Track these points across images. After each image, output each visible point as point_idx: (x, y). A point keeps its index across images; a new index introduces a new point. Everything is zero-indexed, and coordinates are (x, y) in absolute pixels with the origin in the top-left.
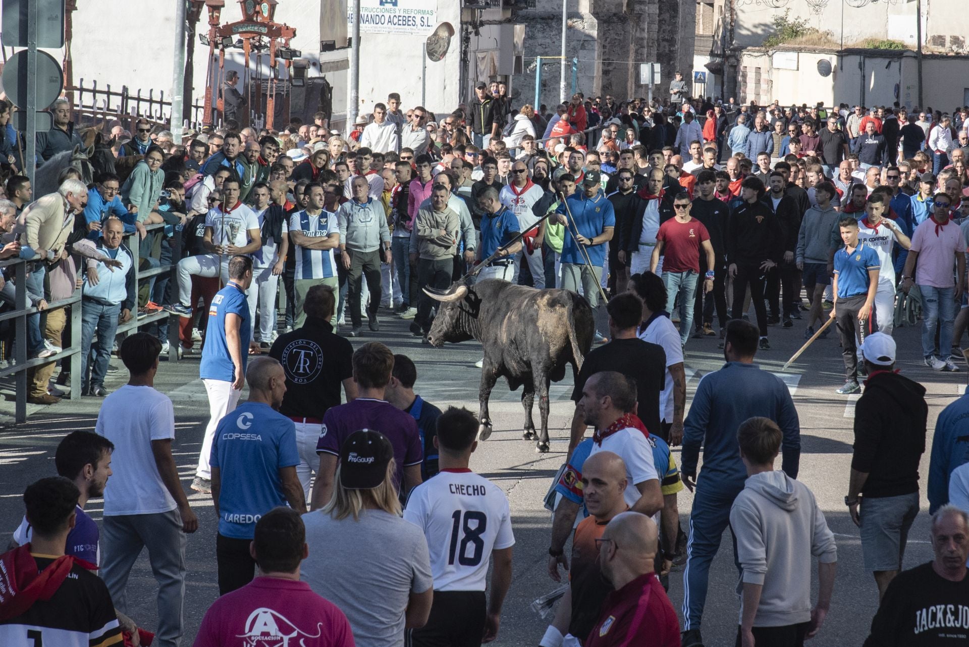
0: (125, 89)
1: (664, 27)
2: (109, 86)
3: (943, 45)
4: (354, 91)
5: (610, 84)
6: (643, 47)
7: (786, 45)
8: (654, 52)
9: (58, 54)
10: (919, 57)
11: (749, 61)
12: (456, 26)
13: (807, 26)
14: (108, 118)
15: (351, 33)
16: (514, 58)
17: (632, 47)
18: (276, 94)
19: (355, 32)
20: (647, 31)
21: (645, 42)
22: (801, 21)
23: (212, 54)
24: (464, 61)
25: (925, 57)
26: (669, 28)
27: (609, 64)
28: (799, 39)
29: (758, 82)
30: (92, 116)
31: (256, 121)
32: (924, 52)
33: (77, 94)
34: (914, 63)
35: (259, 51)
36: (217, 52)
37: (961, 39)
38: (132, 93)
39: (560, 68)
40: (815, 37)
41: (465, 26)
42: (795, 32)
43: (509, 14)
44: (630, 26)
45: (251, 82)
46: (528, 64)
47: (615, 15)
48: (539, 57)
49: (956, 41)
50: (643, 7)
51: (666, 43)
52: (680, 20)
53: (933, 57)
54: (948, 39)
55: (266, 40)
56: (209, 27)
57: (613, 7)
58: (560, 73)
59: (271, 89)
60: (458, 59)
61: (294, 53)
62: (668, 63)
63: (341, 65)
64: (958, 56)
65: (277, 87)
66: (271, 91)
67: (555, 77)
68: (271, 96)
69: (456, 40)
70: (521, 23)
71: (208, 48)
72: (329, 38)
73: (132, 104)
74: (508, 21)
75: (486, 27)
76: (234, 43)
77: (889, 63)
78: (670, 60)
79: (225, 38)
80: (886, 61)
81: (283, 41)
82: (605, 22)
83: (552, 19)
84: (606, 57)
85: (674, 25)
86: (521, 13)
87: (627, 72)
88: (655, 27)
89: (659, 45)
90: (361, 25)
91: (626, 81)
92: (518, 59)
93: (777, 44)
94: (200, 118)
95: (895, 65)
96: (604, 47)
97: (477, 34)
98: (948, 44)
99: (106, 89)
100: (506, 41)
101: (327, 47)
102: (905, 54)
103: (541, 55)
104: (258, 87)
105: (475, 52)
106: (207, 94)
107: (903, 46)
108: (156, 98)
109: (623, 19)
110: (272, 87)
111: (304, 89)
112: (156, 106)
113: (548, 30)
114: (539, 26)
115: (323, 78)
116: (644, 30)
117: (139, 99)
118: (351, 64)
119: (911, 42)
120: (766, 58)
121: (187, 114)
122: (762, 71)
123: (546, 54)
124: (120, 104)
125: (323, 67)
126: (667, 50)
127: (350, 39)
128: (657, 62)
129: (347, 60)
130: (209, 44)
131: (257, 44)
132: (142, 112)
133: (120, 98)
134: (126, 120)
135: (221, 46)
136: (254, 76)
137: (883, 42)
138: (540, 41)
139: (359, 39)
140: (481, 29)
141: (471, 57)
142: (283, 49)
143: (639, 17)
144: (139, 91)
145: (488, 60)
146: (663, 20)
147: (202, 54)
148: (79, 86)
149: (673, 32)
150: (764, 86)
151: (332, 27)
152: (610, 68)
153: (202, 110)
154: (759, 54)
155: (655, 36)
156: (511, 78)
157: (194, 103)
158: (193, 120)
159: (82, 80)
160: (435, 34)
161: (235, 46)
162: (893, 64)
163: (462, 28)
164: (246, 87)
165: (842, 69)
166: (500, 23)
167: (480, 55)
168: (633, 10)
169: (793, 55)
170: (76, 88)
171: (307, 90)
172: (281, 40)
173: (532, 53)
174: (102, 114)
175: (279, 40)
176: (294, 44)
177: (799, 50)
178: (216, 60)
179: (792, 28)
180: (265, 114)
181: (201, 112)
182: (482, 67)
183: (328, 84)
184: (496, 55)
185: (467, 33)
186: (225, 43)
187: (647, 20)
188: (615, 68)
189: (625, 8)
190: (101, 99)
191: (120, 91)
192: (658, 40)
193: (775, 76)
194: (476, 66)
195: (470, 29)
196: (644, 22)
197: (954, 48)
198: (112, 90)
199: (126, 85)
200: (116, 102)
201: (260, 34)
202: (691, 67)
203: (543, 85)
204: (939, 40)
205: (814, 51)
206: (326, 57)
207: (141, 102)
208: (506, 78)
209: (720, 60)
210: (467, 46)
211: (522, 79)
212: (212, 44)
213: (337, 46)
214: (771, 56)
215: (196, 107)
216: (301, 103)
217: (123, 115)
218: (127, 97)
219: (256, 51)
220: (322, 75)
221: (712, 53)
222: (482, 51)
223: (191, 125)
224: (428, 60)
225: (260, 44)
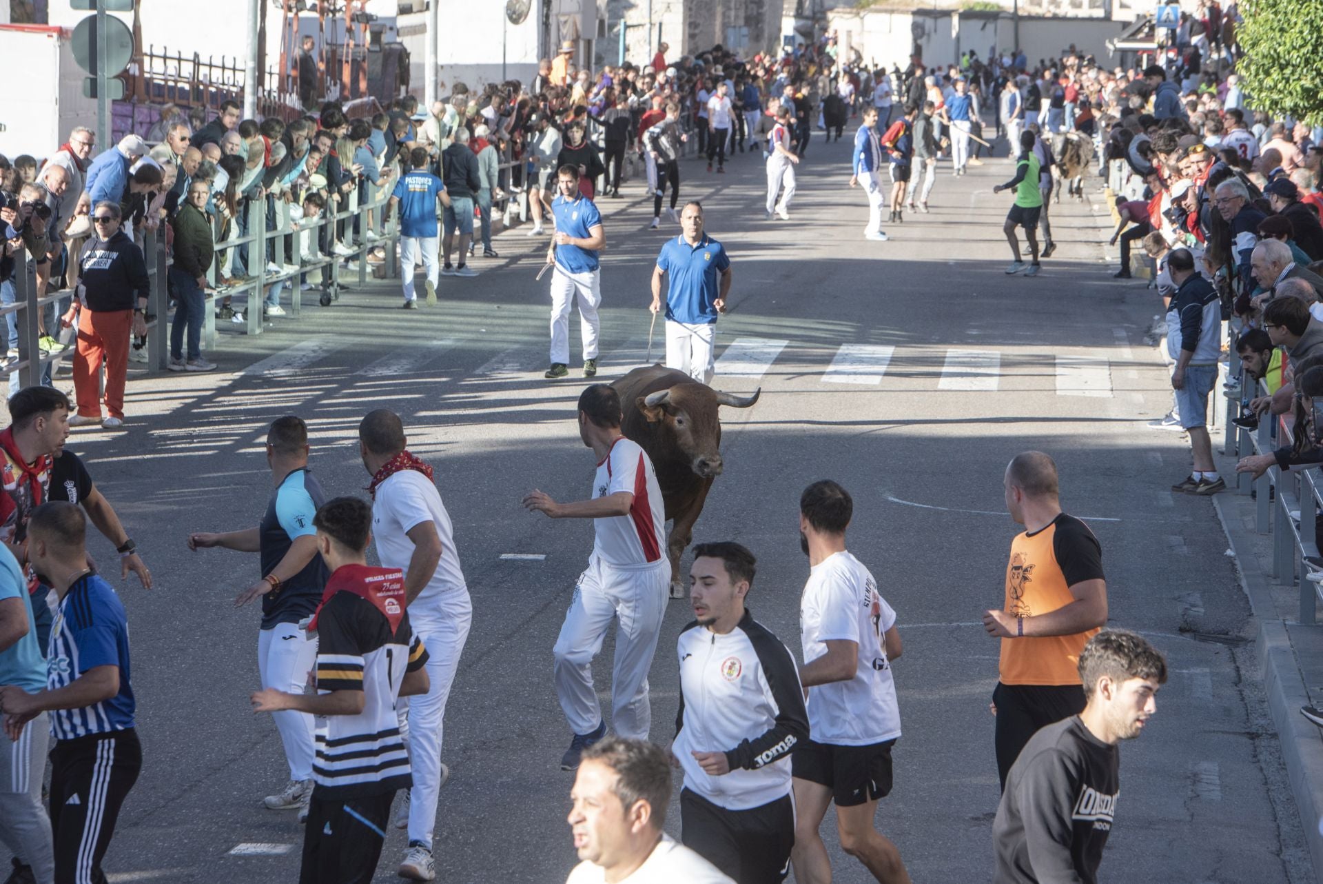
0: (196, 55)
2: (179, 53)
4: (433, 56)
5: (697, 48)
6: (729, 9)
7: (878, 6)
8: (742, 14)
9: (127, 18)
10: (1016, 18)
11: (839, 22)
14: (180, 85)
16: (597, 22)
17: (719, 9)
18: (353, 60)
23: (286, 18)
24: (545, 25)
25: (1022, 18)
27: (696, 27)
28: (891, 1)
29: (849, 45)
30: (163, 83)
31: (332, 88)
32: (1020, 13)
33: (147, 60)
34: (1009, 25)
35: (334, 15)
36: (291, 15)
38: (204, 59)
45: (327, 47)
46: (611, 27)
48: (623, 20)
51: (754, 6)
53: (1030, 18)
55: (341, 3)
59: (346, 53)
60: (539, 24)
61: (370, 17)
62: (756, 27)
63: (419, 30)
64: (1055, 18)
65: (353, 53)
66: (347, 56)
67: (639, 41)
68: (347, 62)
71: (282, 12)
72: (406, 2)
73: (204, 70)
76: (308, 6)
77: (985, 25)
78: (758, 23)
79: (298, 1)
81: (360, 5)
84: (692, 20)
89: (747, 7)
92: (602, 22)
93: (868, 5)
94: (275, 85)
95: (990, 27)
96: (690, 9)
99: (177, 56)
100: (588, 5)
101: (405, 10)
102: (1002, 15)
104: (334, 52)
106: (281, 61)
107: (999, 7)
108: (229, 64)
110: (347, 53)
111: (381, 55)
112: (229, 73)
115: (401, 44)
117: (211, 66)
118: (430, 29)
120: (857, 20)
121: (260, 81)
122: (853, 34)
124: (192, 71)
125: (401, 32)
126: (755, 13)
127: (428, 4)
129: (425, 25)
130: (282, 7)
131: (332, 8)
132: (214, 80)
133: (191, 64)
134: (198, 87)
135: (294, 10)
136: (329, 41)
137: (978, 3)
138: (624, 4)
141: (553, 20)
142: (360, 13)
144: (211, 57)
145: (569, 24)
147: (275, 18)
148: (149, 53)
152: (697, 31)
153: (276, 77)
154: (850, 16)
156: (594, 43)
157: (267, 69)
158: (267, 87)
159: (152, 46)
161: (309, 10)
162: (988, 25)
165: (935, 31)
167: (562, 19)
169: (885, 17)
170: (146, 54)
171: (384, 55)
172: (357, 4)
174: (174, 81)
175: (355, 3)
176: (369, 8)
177: (892, 12)
178: (290, 24)
181: (275, 79)
182: (564, 31)
183: (405, 50)
184: (578, 19)
186: (298, 6)
188: (701, 32)
190: (172, 65)
191: (192, 58)
192: (746, 2)
194: (559, 30)
197: (1052, 9)
198: (183, 56)
199: (198, 52)
200: (187, 69)
202: (780, 30)
205: (905, 12)
206: (404, 21)
207: (213, 69)
208: (589, 43)
209: (809, 23)
210: (549, 9)
211: (605, 43)
212: (285, 7)
213: (414, 10)
214: (862, 18)
215: (271, 74)
216: (378, 68)
217: (195, 82)
218: (199, 64)
219: (331, 15)
220: (399, 40)
221: (799, 15)
222: (564, 15)
223: (266, 93)
224: (509, 23)
225: (335, 9)
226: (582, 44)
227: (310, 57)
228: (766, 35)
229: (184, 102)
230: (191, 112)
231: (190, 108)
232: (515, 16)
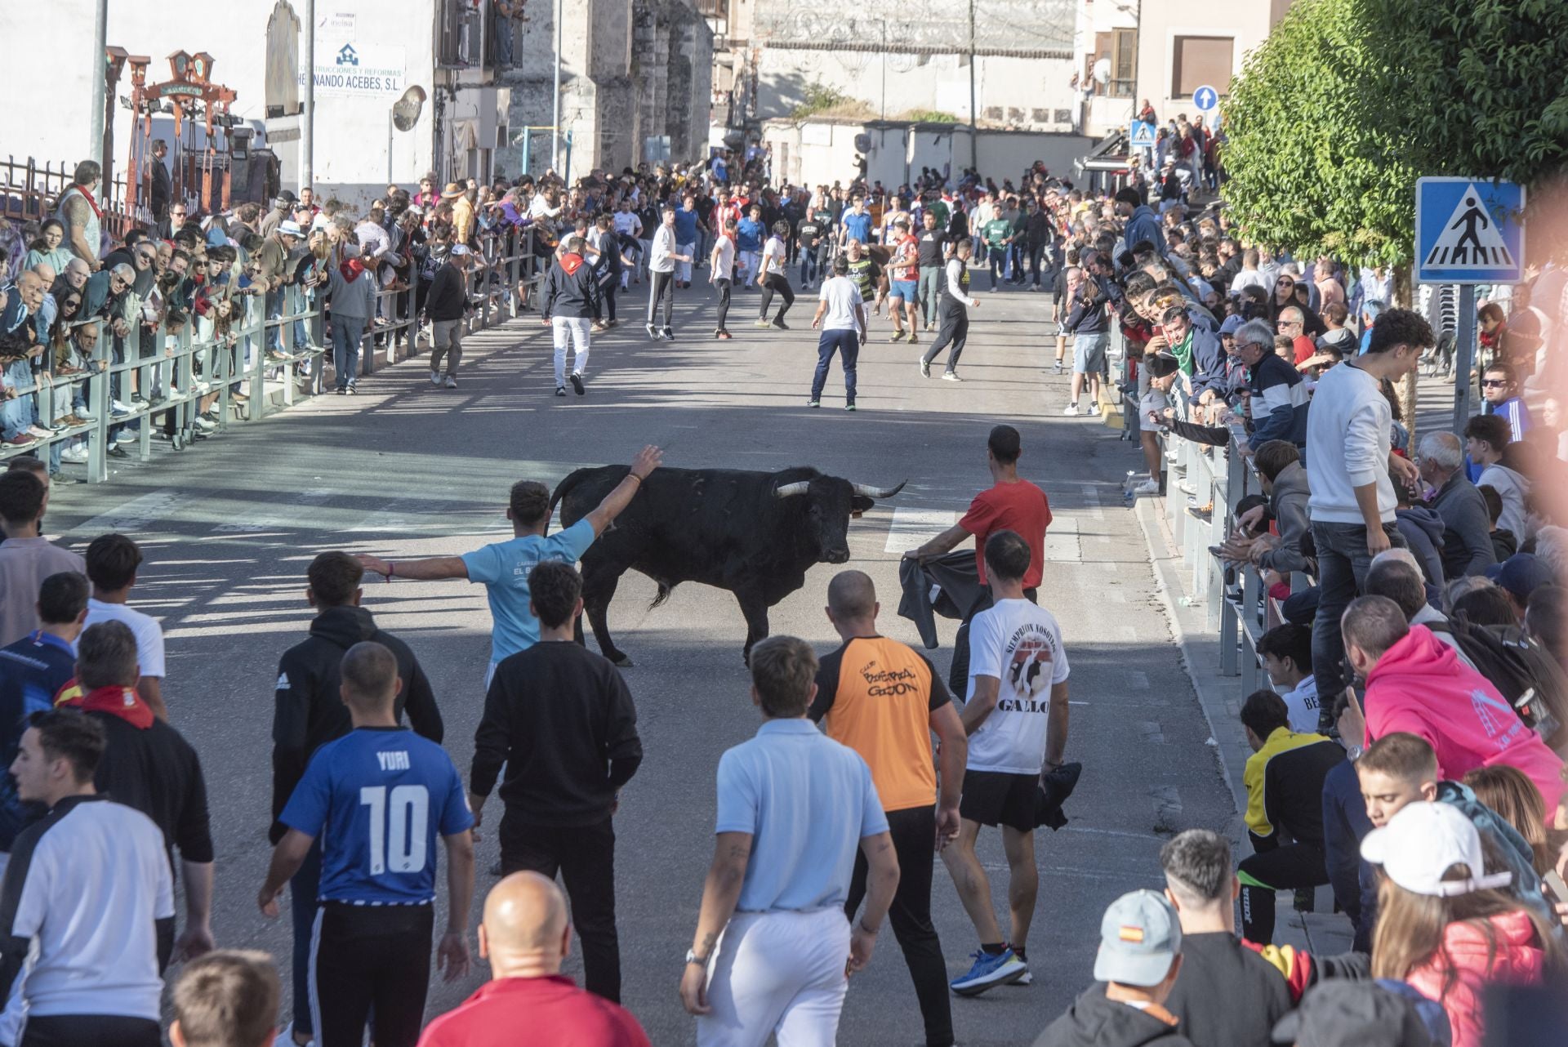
0: (31, 161)
1: (674, 94)
2: (11, 157)
3: (1000, 117)
4: (307, 166)
5: (611, 160)
6: (649, 116)
7: (818, 116)
8: (663, 122)
10: (973, 132)
11: (774, 134)
12: (429, 91)
13: (842, 94)
14: (11, 194)
15: (302, 96)
16: (497, 129)
17: (637, 117)
18: (213, 169)
19: (308, 95)
20: (655, 97)
21: (652, 112)
22: (836, 88)
23: (136, 120)
24: (438, 131)
25: (980, 132)
26: (680, 95)
27: (610, 137)
28: (833, 109)
29: (785, 159)
31: (190, 200)
32: (978, 126)
34: (965, 140)
35: (192, 117)
36: (142, 116)
37: (1021, 111)
38: (40, 165)
39: (552, 140)
40: (852, 106)
41: (438, 90)
42: (828, 101)
43: (491, 77)
44: (635, 91)
45: (183, 154)
46: (514, 135)
47: (616, 78)
48: (526, 128)
49: (1015, 113)
50: (649, 69)
51: (677, 113)
52: (693, 85)
53: (989, 132)
54: (1006, 112)
55: (201, 104)
56: (133, 88)
57: (614, 69)
58: (551, 147)
59: (207, 160)
60: (431, 130)
61: (235, 120)
62: (679, 136)
63: (291, 135)
64: (1017, 132)
65: (215, 160)
66: (208, 164)
67: (545, 151)
68: (207, 171)
69: (428, 106)
70: (505, 86)
71: (132, 113)
72: (276, 102)
73: (39, 178)
74: (491, 84)
75: (464, 91)
76: (162, 107)
77: (938, 139)
78: (681, 132)
79: (151, 100)
80: (935, 136)
81: (222, 106)
82: (604, 86)
83: (542, 83)
84: (606, 128)
85: (686, 90)
86: (506, 75)
87: (630, 147)
88: (664, 93)
89: (668, 115)
90: (315, 87)
91: (631, 156)
92: (502, 129)
93: (807, 115)
94: (123, 196)
95: (944, 141)
96: (604, 116)
97: (453, 99)
98: (1006, 117)
99: (8, 161)
100: (487, 110)
101: (275, 112)
102: (956, 128)
103: (529, 125)
104: (192, 160)
105: (450, 121)
106: (130, 168)
107: (954, 119)
109: (626, 84)
110: (208, 160)
111: (246, 163)
113: (537, 95)
114: (526, 91)
115: (270, 150)
116: (650, 97)
117: (48, 173)
118: (304, 133)
119: (964, 115)
120: (794, 131)
122: (789, 146)
123: (535, 124)
124: (25, 179)
125: (270, 137)
126: (677, 121)
127: (302, 105)
128: (667, 133)
129: (299, 130)
130: (132, 108)
131: (190, 109)
132: (51, 189)
133: (25, 171)
134: (33, 197)
135: (146, 111)
136: (187, 147)
137: (931, 114)
138: (528, 109)
139: (312, 104)
140: (458, 94)
141: (446, 126)
142: (222, 115)
143: (645, 81)
144: (48, 163)
145: (465, 130)
146: (674, 84)
147: (124, 119)
149: (685, 99)
150: (791, 164)
151: (280, 90)
152: (611, 141)
153: (125, 187)
154: (786, 126)
155: (664, 104)
156: (493, 151)
157: (114, 178)
158: (114, 198)
160: (404, 99)
161: (163, 111)
162: (942, 139)
163: (435, 92)
164: (177, 160)
165: (883, 145)
166: (480, 86)
167: (457, 125)
168: (637, 73)
169: (826, 128)
171: (251, 163)
172: (219, 105)
173: (518, 122)
174: (4, 190)
175: (216, 104)
176: (235, 109)
177: (833, 122)
178: (141, 127)
179: (825, 96)
180: (200, 192)
181: (123, 188)
182: (459, 138)
183: (275, 157)
184: (476, 125)
185: (441, 98)
186: (151, 107)
187: (654, 85)
188: (616, 141)
189: (628, 71)
191: (25, 164)
192: (667, 109)
193: (805, 152)
194: (453, 138)
195: (445, 93)
196: (651, 87)
197: (1014, 122)
198: (15, 162)
199: (33, 157)
200: (20, 176)
201: (194, 97)
202: (706, 140)
203: (532, 160)
204: (996, 112)
205: (850, 123)
206: (273, 125)
207: (50, 177)
208: (487, 152)
209: (740, 133)
210: (441, 113)
211: (506, 153)
212: (136, 107)
213: (286, 112)
214: (800, 129)
215: (118, 183)
216: (244, 179)
217: (29, 189)
218: (34, 171)
219: (188, 117)
220: (268, 146)
221: (729, 124)
222: (459, 120)
223: (112, 205)
224: (395, 129)
225: (194, 109)
226: (479, 154)
227: (163, 164)
228: (690, 146)
229: (16, 215)
230: (25, 226)
231: (23, 221)
232: (402, 121)
